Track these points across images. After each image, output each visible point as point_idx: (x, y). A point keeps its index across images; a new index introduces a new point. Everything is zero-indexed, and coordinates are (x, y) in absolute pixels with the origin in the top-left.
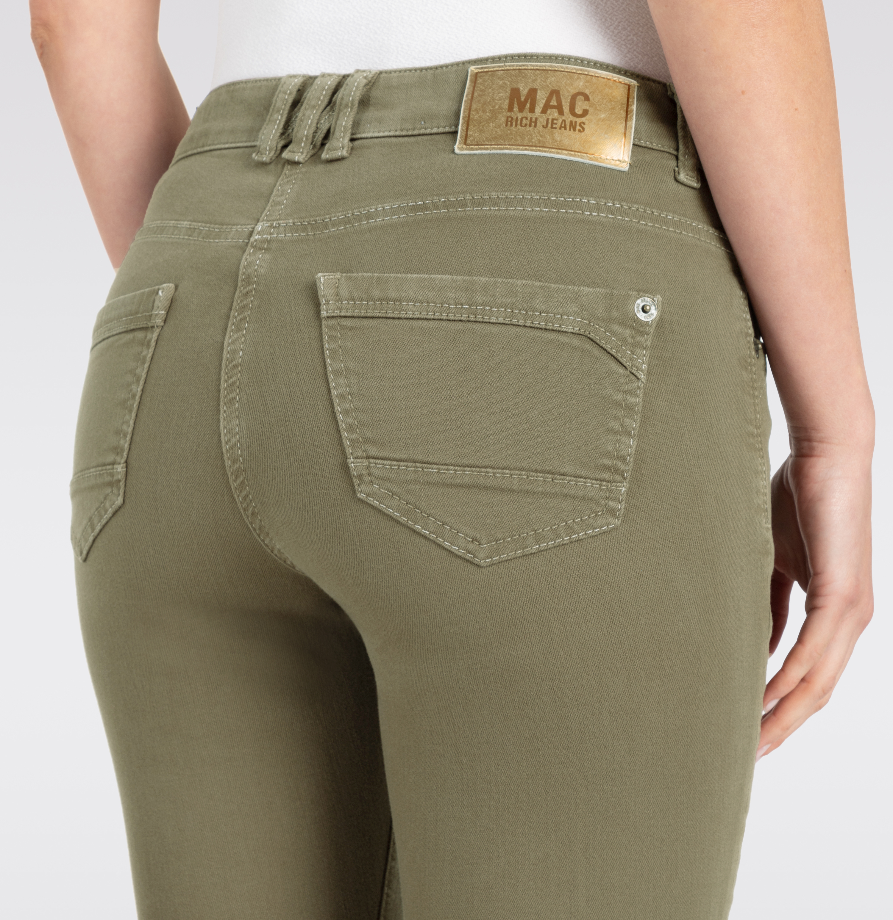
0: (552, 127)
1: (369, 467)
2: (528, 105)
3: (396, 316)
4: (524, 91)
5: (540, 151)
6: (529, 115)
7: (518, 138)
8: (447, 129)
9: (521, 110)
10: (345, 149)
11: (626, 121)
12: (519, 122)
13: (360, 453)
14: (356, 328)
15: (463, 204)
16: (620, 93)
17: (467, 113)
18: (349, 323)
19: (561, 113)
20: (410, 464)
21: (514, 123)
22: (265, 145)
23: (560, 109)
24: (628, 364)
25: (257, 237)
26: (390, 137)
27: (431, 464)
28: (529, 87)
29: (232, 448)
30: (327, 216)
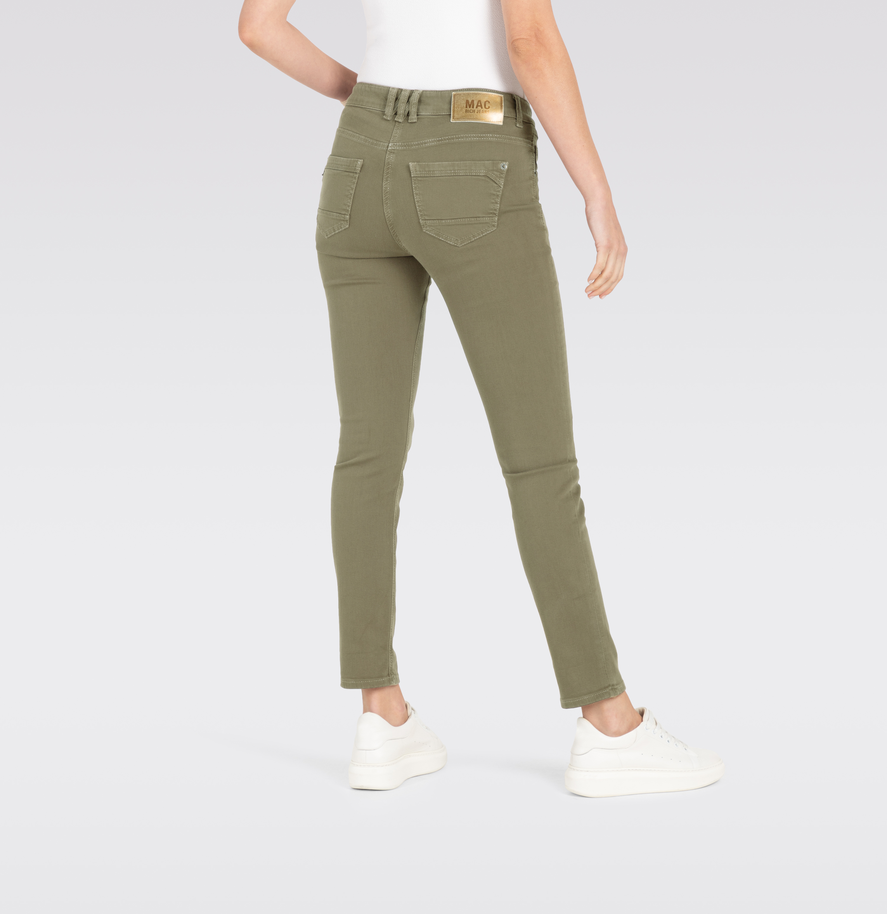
0: (479, 113)
1: (425, 223)
2: (472, 106)
3: (433, 176)
4: (470, 101)
5: (476, 121)
6: (472, 109)
7: (470, 117)
8: (447, 113)
9: (470, 107)
10: (416, 119)
11: (501, 109)
12: (469, 111)
13: (423, 219)
14: (422, 180)
15: (453, 139)
16: (498, 100)
17: (453, 109)
18: (419, 179)
19: (482, 108)
20: (437, 221)
21: (468, 112)
22: (388, 114)
23: (481, 106)
24: (498, 183)
25: (390, 148)
26: (430, 115)
27: (443, 220)
28: (472, 100)
29: (389, 217)
30: (412, 142)
